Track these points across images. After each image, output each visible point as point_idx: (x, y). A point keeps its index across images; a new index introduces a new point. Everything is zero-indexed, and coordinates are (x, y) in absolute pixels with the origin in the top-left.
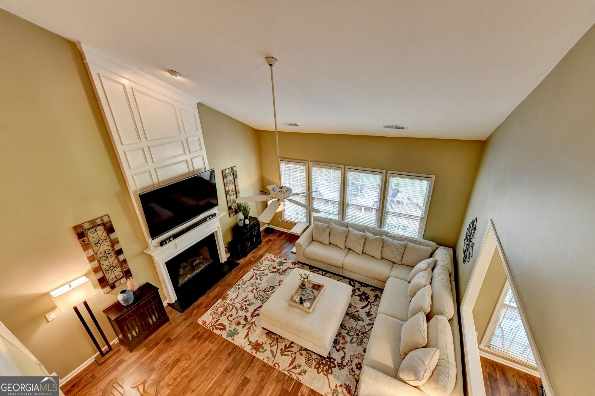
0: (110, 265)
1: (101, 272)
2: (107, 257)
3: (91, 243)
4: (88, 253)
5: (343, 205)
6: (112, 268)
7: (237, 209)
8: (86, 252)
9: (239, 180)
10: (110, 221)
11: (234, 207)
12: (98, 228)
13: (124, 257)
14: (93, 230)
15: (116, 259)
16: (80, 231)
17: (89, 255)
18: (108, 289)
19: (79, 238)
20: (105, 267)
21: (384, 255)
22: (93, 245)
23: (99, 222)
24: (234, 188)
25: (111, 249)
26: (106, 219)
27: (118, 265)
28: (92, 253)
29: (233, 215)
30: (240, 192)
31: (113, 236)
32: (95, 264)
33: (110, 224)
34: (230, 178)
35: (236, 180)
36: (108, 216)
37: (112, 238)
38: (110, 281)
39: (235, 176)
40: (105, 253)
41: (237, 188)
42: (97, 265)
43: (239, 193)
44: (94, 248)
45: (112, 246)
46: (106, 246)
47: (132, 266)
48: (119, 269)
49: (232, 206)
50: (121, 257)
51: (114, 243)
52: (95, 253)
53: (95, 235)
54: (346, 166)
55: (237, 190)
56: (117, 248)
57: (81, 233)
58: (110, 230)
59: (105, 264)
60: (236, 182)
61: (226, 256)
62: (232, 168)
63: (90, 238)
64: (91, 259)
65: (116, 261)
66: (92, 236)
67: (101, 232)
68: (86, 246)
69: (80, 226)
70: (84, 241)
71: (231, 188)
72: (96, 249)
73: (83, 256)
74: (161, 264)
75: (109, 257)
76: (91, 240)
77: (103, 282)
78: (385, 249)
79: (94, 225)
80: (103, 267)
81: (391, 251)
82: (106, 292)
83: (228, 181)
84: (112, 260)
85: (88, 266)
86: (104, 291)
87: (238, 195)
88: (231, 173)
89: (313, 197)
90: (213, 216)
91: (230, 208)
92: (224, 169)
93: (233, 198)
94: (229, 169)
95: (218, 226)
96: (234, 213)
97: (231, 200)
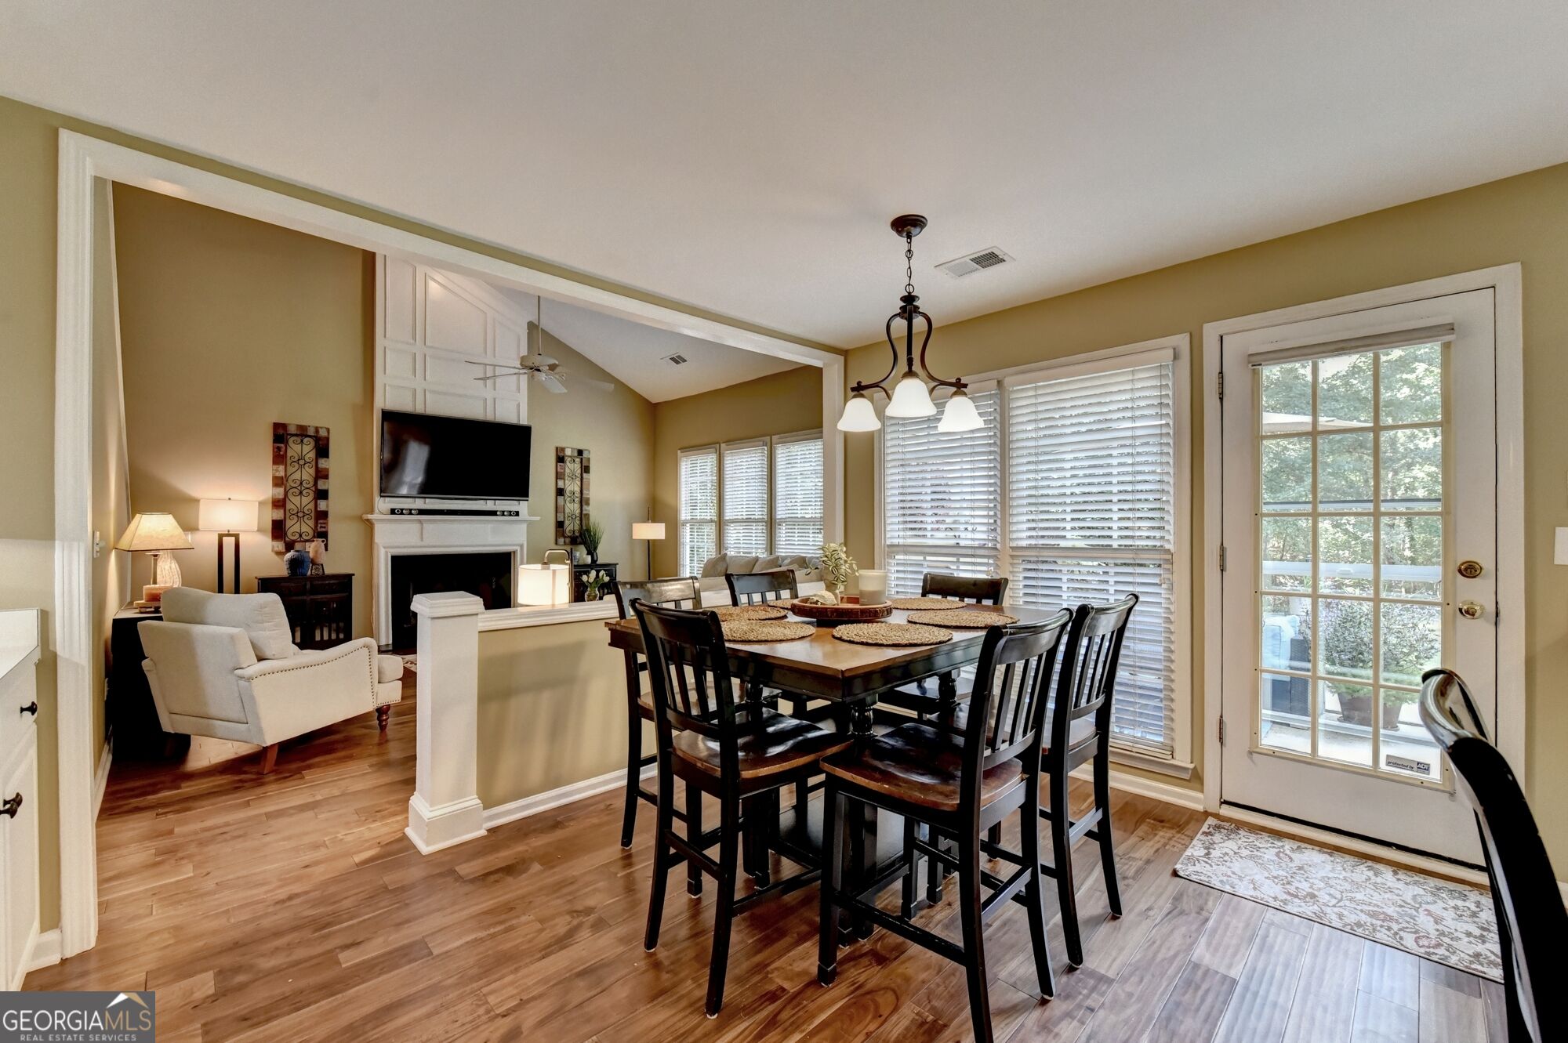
0: (299, 506)
1: (282, 511)
2: (301, 493)
3: (288, 458)
4: (277, 471)
5: (771, 523)
6: (300, 515)
7: (577, 534)
8: (275, 467)
9: (593, 477)
10: (327, 439)
11: (571, 526)
12: (306, 440)
13: (327, 506)
14: (299, 439)
15: (313, 502)
16: (281, 432)
17: (277, 474)
18: (280, 546)
19: (275, 441)
20: (293, 507)
22: (289, 462)
23: (311, 432)
24: (577, 489)
25: (312, 483)
26: (323, 433)
27: (313, 515)
28: (282, 474)
29: (565, 543)
30: (591, 502)
31: (323, 463)
32: (280, 492)
33: (325, 442)
34: (573, 467)
35: (585, 475)
36: (328, 430)
37: (320, 466)
38: (290, 537)
39: (586, 469)
40: (301, 483)
41: (585, 492)
42: (281, 496)
43: (588, 504)
44: (289, 467)
45: (316, 480)
46: (308, 474)
47: (333, 528)
48: (311, 523)
49: (567, 523)
50: (322, 505)
51: (321, 474)
52: (286, 475)
53: (297, 448)
54: (773, 436)
55: (584, 496)
56: (321, 485)
57: (280, 435)
58: (322, 449)
59: (295, 502)
60: (584, 480)
62: (580, 452)
63: (289, 450)
64: (278, 482)
65: (311, 506)
66: (294, 449)
67: (308, 449)
68: (279, 458)
69: (284, 426)
70: (279, 449)
71: (571, 486)
72: (290, 470)
73: (268, 470)
74: (382, 551)
75: (304, 492)
76: (290, 453)
77: (278, 530)
79: (302, 432)
80: (289, 506)
82: (276, 549)
83: (567, 471)
84: (307, 501)
85: (268, 491)
86: (273, 547)
87: (585, 507)
88: (578, 460)
89: (727, 518)
90: (510, 514)
91: (560, 525)
92: (561, 445)
93: (573, 508)
94: (573, 449)
95: (521, 542)
96: (568, 540)
97: (567, 510)
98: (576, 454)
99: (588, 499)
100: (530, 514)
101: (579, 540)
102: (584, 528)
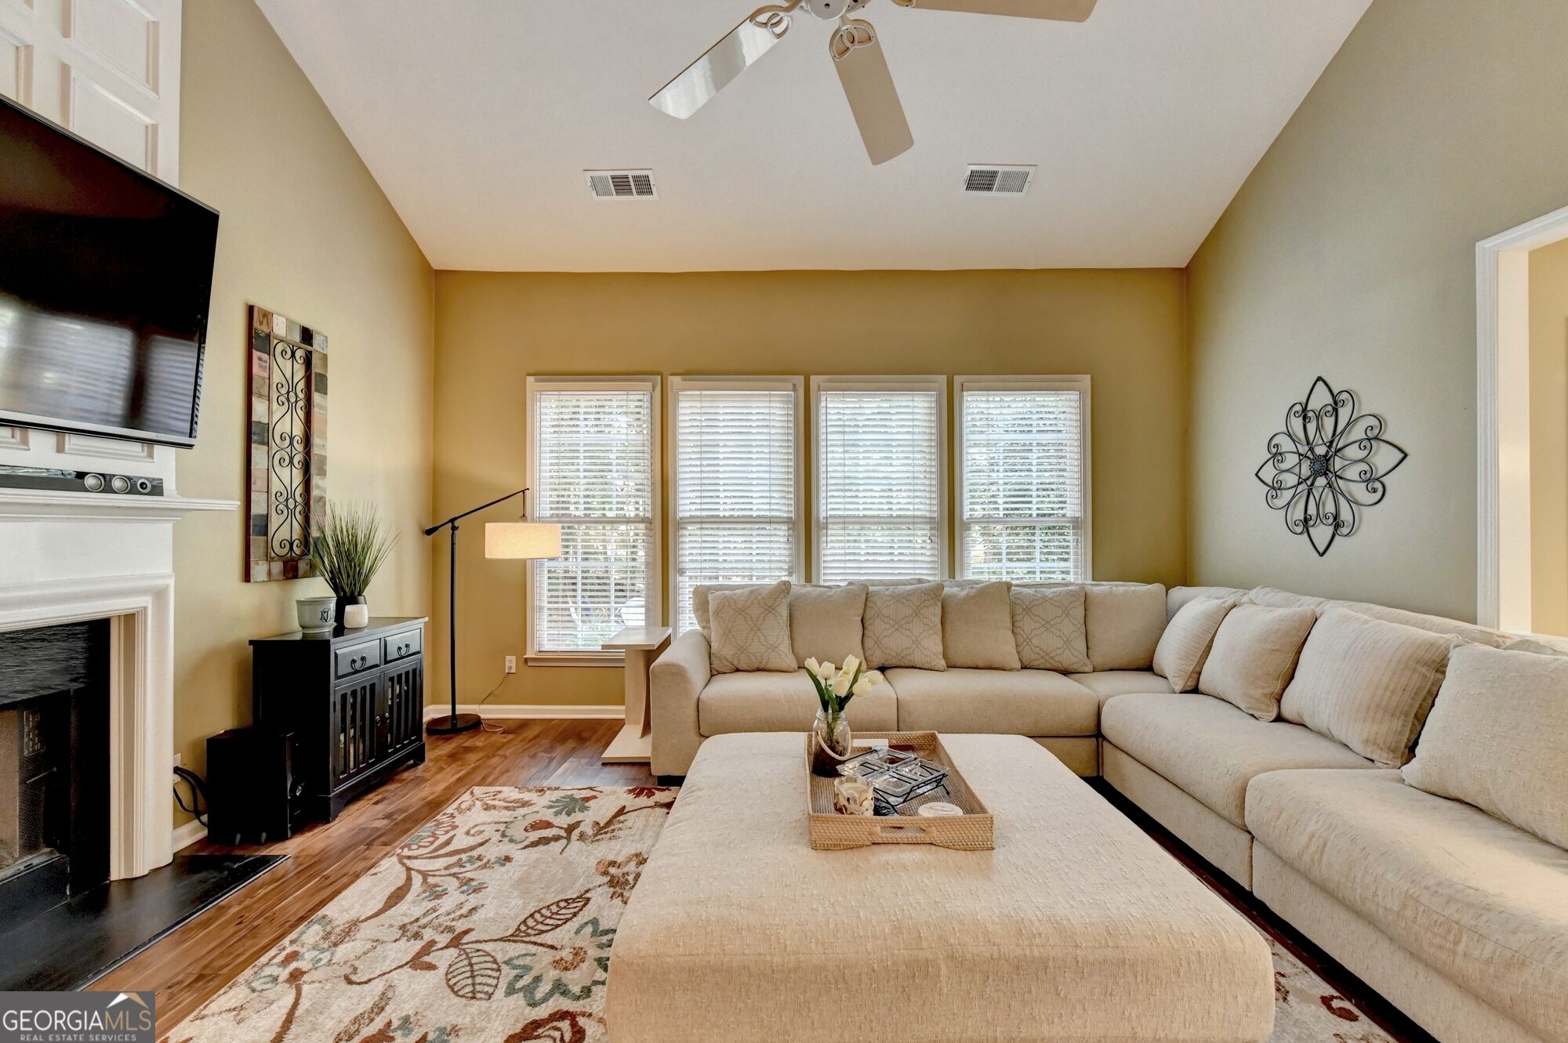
5: (807, 527)
9: (331, 407)
11: (284, 530)
21: (1028, 648)
24: (298, 430)
29: (267, 574)
30: (329, 468)
34: (285, 370)
35: (316, 397)
39: (314, 381)
41: (316, 440)
43: (322, 472)
49: (275, 521)
54: (812, 377)
55: (315, 451)
60: (316, 411)
61: (175, 840)
62: (305, 335)
71: (288, 424)
78: (1027, 625)
81: (1048, 626)
83: (277, 377)
87: (315, 480)
88: (299, 353)
89: (681, 515)
90: (134, 486)
91: (253, 527)
92: (262, 302)
93: (288, 477)
94: (290, 323)
95: (160, 582)
96: (277, 567)
97: (276, 486)
98: (296, 337)
99: (323, 460)
100: (181, 490)
101: (303, 566)
102: (315, 533)
